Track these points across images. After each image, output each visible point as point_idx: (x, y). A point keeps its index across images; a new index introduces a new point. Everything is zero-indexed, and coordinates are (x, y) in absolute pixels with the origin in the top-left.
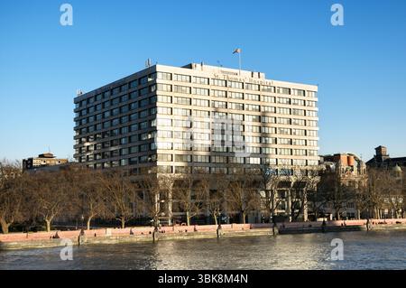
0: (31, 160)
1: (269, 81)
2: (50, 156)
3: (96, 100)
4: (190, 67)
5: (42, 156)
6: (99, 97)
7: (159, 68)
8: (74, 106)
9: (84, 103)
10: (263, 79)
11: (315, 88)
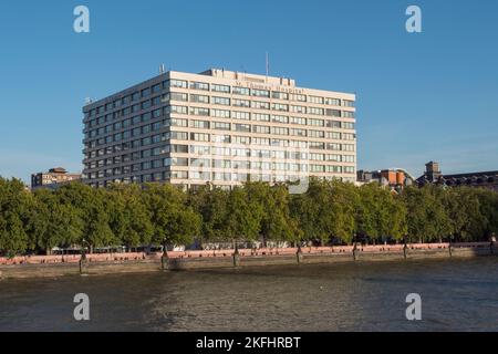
0: (40, 175)
1: (299, 89)
2: (62, 172)
3: (106, 110)
4: (209, 73)
5: (52, 171)
6: (110, 106)
7: (173, 75)
8: (83, 116)
9: (94, 113)
10: (293, 87)
11: (352, 97)
